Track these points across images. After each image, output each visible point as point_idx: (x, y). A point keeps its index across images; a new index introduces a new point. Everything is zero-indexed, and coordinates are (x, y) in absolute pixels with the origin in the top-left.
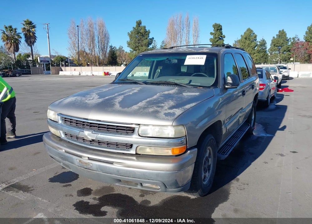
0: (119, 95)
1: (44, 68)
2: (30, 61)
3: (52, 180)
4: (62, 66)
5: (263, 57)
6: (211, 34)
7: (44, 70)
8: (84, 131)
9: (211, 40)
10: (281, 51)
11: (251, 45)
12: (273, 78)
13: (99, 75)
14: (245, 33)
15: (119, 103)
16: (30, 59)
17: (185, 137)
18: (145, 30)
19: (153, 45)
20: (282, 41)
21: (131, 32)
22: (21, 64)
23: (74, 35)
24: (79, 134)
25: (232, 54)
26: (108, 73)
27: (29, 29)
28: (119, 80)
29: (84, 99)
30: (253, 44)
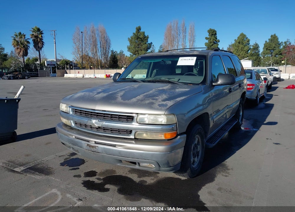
0: (121, 90)
1: (50, 71)
2: (38, 65)
3: (62, 164)
4: (67, 69)
5: (256, 60)
6: (206, 38)
7: (50, 73)
8: (92, 120)
9: (206, 44)
10: (274, 55)
11: (244, 49)
12: (262, 79)
13: (101, 77)
14: (238, 38)
15: (121, 96)
16: (38, 62)
17: (176, 124)
18: (144, 35)
19: (152, 49)
20: (274, 45)
21: (131, 37)
22: (29, 68)
23: (78, 40)
24: (87, 123)
25: (219, 56)
26: (109, 75)
27: (38, 35)
28: (121, 79)
29: (91, 93)
30: (246, 48)
